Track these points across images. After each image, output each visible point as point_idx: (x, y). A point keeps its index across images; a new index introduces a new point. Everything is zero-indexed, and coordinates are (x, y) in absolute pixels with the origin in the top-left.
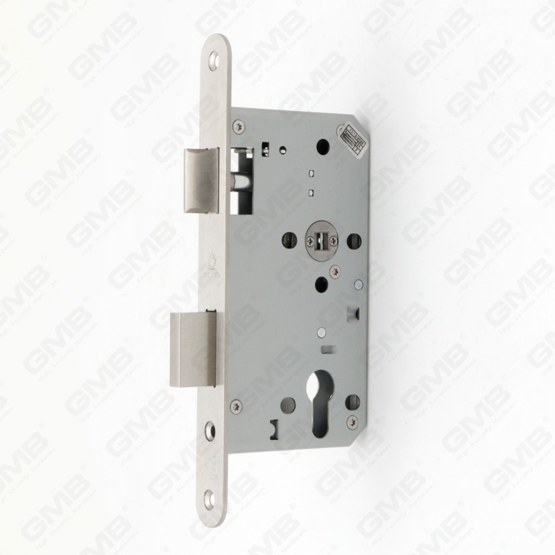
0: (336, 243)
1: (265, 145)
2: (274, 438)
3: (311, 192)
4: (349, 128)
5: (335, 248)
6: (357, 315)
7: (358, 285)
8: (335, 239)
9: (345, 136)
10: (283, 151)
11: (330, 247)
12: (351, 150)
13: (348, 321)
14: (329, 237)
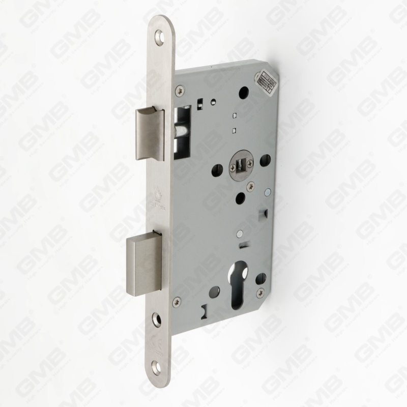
0: (252, 165)
1: (200, 101)
2: (204, 317)
3: (234, 130)
4: (264, 74)
5: (251, 169)
6: (266, 213)
7: (268, 192)
8: (251, 162)
9: (261, 81)
10: (213, 103)
11: (247, 169)
12: (265, 91)
13: (259, 220)
14: (247, 161)
